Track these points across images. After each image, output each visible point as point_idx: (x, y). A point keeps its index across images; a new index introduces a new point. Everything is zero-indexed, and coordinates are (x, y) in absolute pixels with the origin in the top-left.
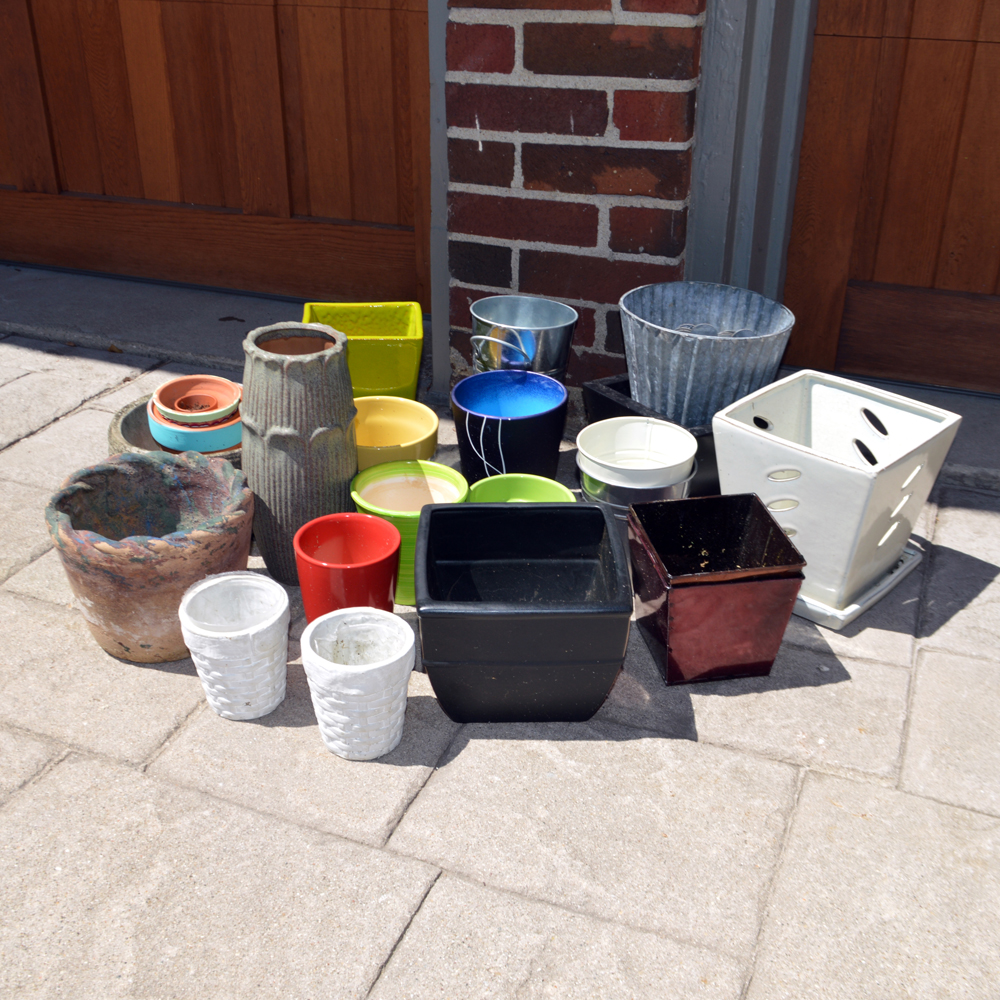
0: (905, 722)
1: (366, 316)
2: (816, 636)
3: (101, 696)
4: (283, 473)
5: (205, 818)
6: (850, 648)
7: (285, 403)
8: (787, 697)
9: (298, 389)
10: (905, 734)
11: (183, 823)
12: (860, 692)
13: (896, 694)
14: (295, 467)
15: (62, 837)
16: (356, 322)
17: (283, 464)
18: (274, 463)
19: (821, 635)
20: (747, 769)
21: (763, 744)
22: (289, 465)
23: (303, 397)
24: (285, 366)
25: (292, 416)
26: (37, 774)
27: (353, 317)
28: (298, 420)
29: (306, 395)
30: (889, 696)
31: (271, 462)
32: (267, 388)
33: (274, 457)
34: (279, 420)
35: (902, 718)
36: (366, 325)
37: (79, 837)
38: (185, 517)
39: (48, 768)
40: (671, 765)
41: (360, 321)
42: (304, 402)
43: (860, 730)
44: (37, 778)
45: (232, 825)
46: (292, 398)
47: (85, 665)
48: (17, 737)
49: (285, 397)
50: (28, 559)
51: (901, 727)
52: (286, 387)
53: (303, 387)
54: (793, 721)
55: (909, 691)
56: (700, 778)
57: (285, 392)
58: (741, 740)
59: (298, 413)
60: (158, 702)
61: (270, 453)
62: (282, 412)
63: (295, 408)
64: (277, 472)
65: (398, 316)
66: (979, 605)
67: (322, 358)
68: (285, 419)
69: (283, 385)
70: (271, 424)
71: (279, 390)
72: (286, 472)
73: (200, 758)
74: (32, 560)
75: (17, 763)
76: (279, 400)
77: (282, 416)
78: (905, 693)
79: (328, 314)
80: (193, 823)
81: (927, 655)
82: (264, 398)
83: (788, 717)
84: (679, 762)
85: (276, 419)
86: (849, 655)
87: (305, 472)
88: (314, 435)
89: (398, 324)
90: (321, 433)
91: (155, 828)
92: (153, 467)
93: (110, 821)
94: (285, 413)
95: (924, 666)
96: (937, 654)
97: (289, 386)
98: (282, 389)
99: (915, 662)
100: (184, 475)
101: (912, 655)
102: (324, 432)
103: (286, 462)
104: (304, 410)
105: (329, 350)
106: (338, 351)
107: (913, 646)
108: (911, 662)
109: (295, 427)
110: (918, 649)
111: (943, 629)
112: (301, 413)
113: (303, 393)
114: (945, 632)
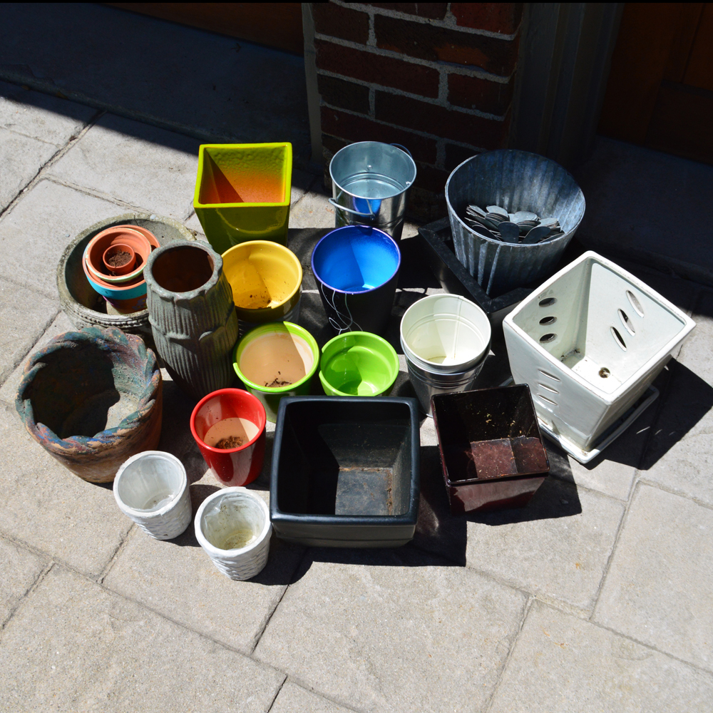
0: (610, 557)
1: (249, 155)
2: (565, 467)
3: (71, 513)
4: (182, 356)
5: (141, 627)
6: (588, 480)
7: (178, 321)
8: (533, 529)
9: (186, 313)
10: (607, 569)
11: (127, 631)
12: (585, 526)
13: (610, 531)
14: (190, 354)
15: (54, 642)
16: (241, 159)
17: (181, 352)
18: (175, 350)
19: (569, 466)
20: (493, 597)
21: (508, 575)
22: (185, 353)
23: (191, 317)
24: (175, 300)
25: (184, 328)
26: (35, 583)
27: (239, 156)
28: (189, 330)
29: (193, 316)
30: (604, 531)
31: (173, 349)
32: (164, 311)
33: (174, 347)
34: (175, 330)
35: (608, 554)
36: (250, 160)
37: (64, 642)
38: (117, 365)
39: (41, 578)
40: (443, 593)
42: (191, 320)
43: (577, 564)
44: (35, 586)
45: (158, 634)
46: (183, 318)
47: (58, 481)
48: (19, 549)
49: (177, 318)
51: (606, 562)
52: (177, 312)
53: (190, 312)
54: (533, 554)
55: (620, 526)
56: (460, 607)
57: (177, 315)
58: (494, 570)
59: (188, 326)
60: (108, 521)
61: (171, 345)
62: (176, 326)
63: (186, 324)
64: (178, 355)
66: (694, 435)
67: (202, 293)
68: (179, 330)
69: (175, 311)
70: (169, 330)
71: (172, 313)
72: (184, 356)
73: (137, 574)
75: (22, 576)
76: (173, 319)
77: (177, 328)
78: (616, 528)
80: (133, 632)
81: (642, 488)
82: (163, 315)
83: (531, 549)
84: (449, 590)
85: (172, 329)
86: (586, 486)
87: (198, 356)
88: (201, 337)
90: (206, 336)
91: (110, 635)
92: (89, 341)
93: (82, 628)
94: (178, 326)
95: (637, 500)
96: (649, 487)
97: (179, 311)
98: (175, 313)
99: (631, 496)
100: (112, 345)
101: (631, 488)
102: (209, 335)
103: (183, 351)
104: (192, 324)
105: (207, 283)
106: (215, 283)
107: (634, 479)
108: (629, 495)
109: (187, 334)
110: (637, 481)
111: (659, 462)
112: (190, 326)
113: (190, 314)
114: (660, 465)
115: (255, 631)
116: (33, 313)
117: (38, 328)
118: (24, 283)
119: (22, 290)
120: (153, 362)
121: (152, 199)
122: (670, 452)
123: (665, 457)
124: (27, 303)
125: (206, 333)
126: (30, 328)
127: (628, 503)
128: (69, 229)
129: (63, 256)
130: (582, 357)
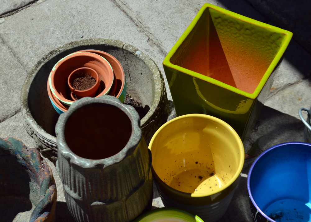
1: (247, 29)
7: (72, 180)
9: (81, 177)
14: (82, 212)
16: (240, 30)
17: (75, 206)
23: (85, 183)
24: (72, 161)
27: (238, 26)
28: (81, 193)
34: (69, 185)
36: (247, 35)
38: (33, 181)
41: (242, 31)
42: (85, 186)
46: (77, 180)
49: (72, 178)
53: (84, 178)
57: (72, 174)
59: (81, 190)
62: (71, 183)
63: (79, 186)
65: (272, 38)
67: (100, 166)
68: (73, 188)
69: (70, 170)
76: (69, 176)
77: (71, 185)
79: (219, 17)
87: (89, 216)
88: (93, 204)
89: (272, 43)
90: (98, 205)
92: (10, 152)
97: (74, 173)
98: (70, 172)
100: (28, 165)
102: (101, 205)
103: (76, 206)
104: (85, 189)
105: (110, 158)
106: (118, 161)
109: (79, 195)
112: (83, 190)
113: (84, 180)
116: (16, 93)
117: (12, 108)
118: (25, 63)
119: (19, 69)
120: (46, 203)
121: (166, 31)
124: (17, 82)
125: (99, 203)
126: (6, 106)
128: (86, 31)
129: (43, 59)
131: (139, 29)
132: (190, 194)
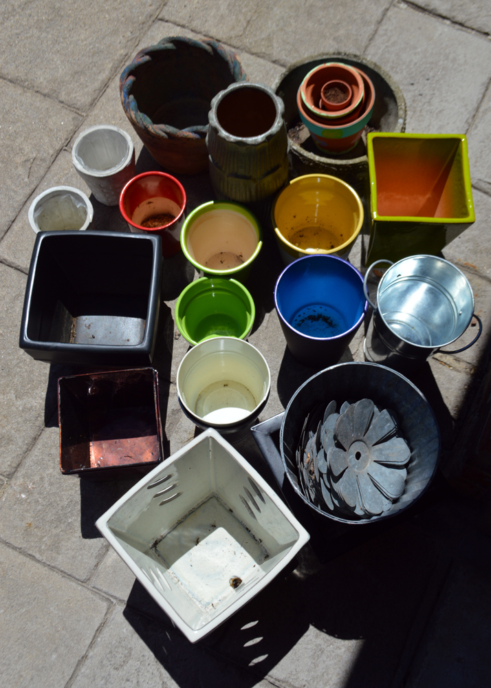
0: (34, 556)
5: (23, 179)
8: (72, 489)
10: (21, 551)
11: (21, 171)
12: (69, 539)
13: (61, 561)
15: (19, 124)
20: (11, 446)
21: (28, 462)
26: (69, 106)
30: (61, 556)
35: (37, 556)
37: (18, 131)
39: (72, 109)
40: (19, 403)
43: (30, 524)
44: (67, 107)
45: (15, 192)
48: (97, 92)
50: (274, 59)
51: (30, 552)
54: (46, 485)
55: (65, 573)
56: (5, 417)
58: (36, 450)
66: (161, 675)
73: (66, 172)
74: (274, 62)
75: (74, 96)
78: (62, 569)
80: (20, 175)
81: (105, 605)
83: (51, 484)
84: (21, 409)
91: (19, 160)
93: (27, 141)
95: (92, 596)
96: (105, 612)
99: (96, 591)
101: (105, 593)
107: (115, 598)
108: (98, 589)
110: (112, 600)
111: (131, 628)
114: (127, 629)
115: (9, 259)
122: (141, 643)
123: (136, 636)
127: (89, 587)
130: (259, 562)
131: (470, 121)
132: (276, 227)
